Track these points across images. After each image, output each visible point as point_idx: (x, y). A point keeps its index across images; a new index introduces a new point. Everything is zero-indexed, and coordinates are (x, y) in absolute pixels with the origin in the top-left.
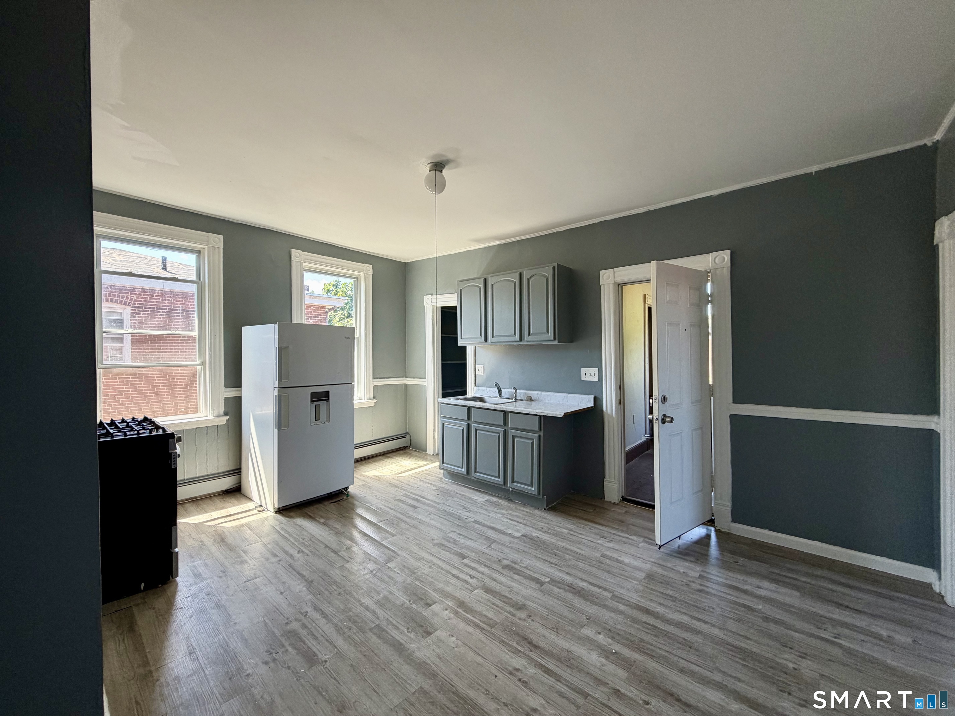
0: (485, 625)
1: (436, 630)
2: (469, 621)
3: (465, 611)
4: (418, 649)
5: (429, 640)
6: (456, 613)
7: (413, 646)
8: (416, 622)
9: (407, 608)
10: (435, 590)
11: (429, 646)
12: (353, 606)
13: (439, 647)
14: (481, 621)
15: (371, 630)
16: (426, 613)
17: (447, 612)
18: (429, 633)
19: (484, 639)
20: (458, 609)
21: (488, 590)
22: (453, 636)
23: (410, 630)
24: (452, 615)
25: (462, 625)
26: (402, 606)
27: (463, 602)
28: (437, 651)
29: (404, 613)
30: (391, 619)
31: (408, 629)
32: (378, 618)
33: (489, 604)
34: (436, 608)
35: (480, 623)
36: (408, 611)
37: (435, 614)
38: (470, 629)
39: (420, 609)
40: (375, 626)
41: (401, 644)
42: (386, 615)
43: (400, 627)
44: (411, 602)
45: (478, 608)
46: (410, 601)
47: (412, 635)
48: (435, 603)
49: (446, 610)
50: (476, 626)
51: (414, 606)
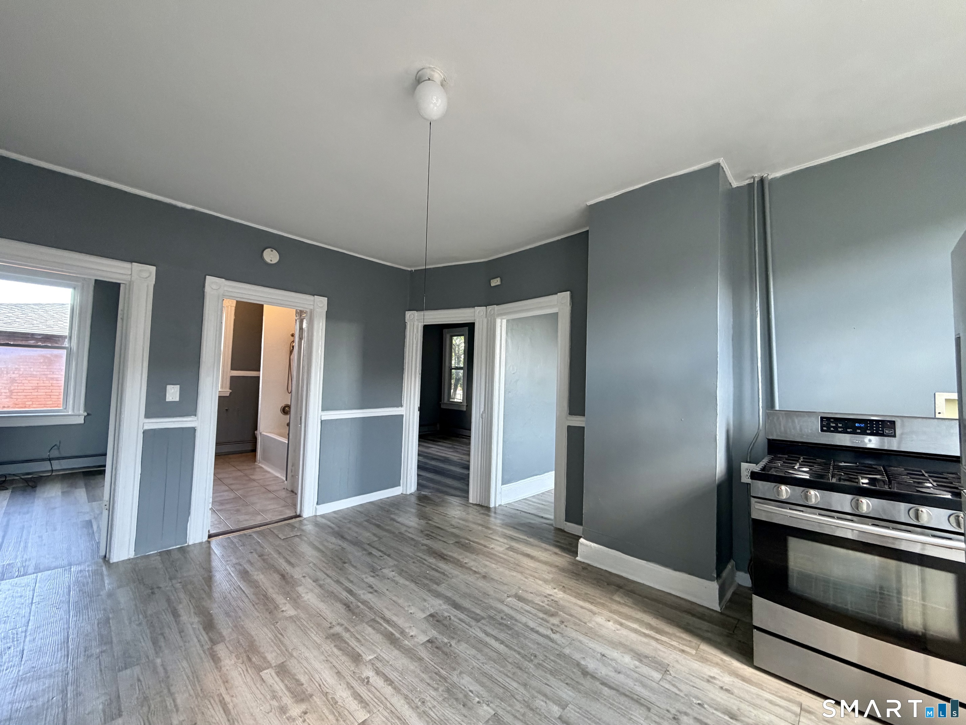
0: (379, 620)
1: (425, 618)
2: (392, 625)
3: (392, 634)
4: (440, 605)
5: (432, 611)
6: (402, 632)
7: (445, 607)
8: (443, 625)
9: (453, 638)
10: (421, 659)
11: (431, 607)
12: (511, 640)
13: (424, 606)
14: (381, 624)
15: (483, 618)
16: (433, 633)
17: (412, 634)
18: (431, 615)
19: (385, 610)
20: (399, 636)
21: (356, 658)
22: (411, 613)
23: (448, 618)
24: (407, 631)
25: (400, 622)
26: (459, 641)
27: (391, 643)
28: (425, 604)
29: (456, 634)
30: (468, 627)
31: (450, 619)
32: (480, 628)
33: (363, 641)
34: (423, 638)
35: (382, 623)
36: (452, 635)
37: (424, 632)
38: (394, 618)
39: (439, 637)
40: (480, 620)
41: (455, 608)
42: (473, 631)
43: (458, 621)
44: (449, 644)
45: (378, 638)
46: (451, 646)
47: (446, 614)
48: (422, 644)
49: (412, 636)
50: (388, 621)
51: (446, 641)
